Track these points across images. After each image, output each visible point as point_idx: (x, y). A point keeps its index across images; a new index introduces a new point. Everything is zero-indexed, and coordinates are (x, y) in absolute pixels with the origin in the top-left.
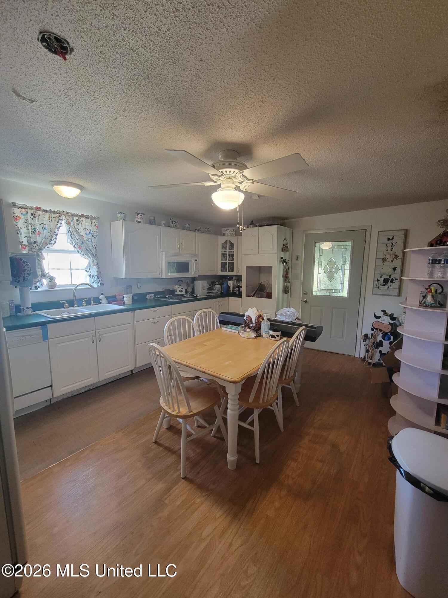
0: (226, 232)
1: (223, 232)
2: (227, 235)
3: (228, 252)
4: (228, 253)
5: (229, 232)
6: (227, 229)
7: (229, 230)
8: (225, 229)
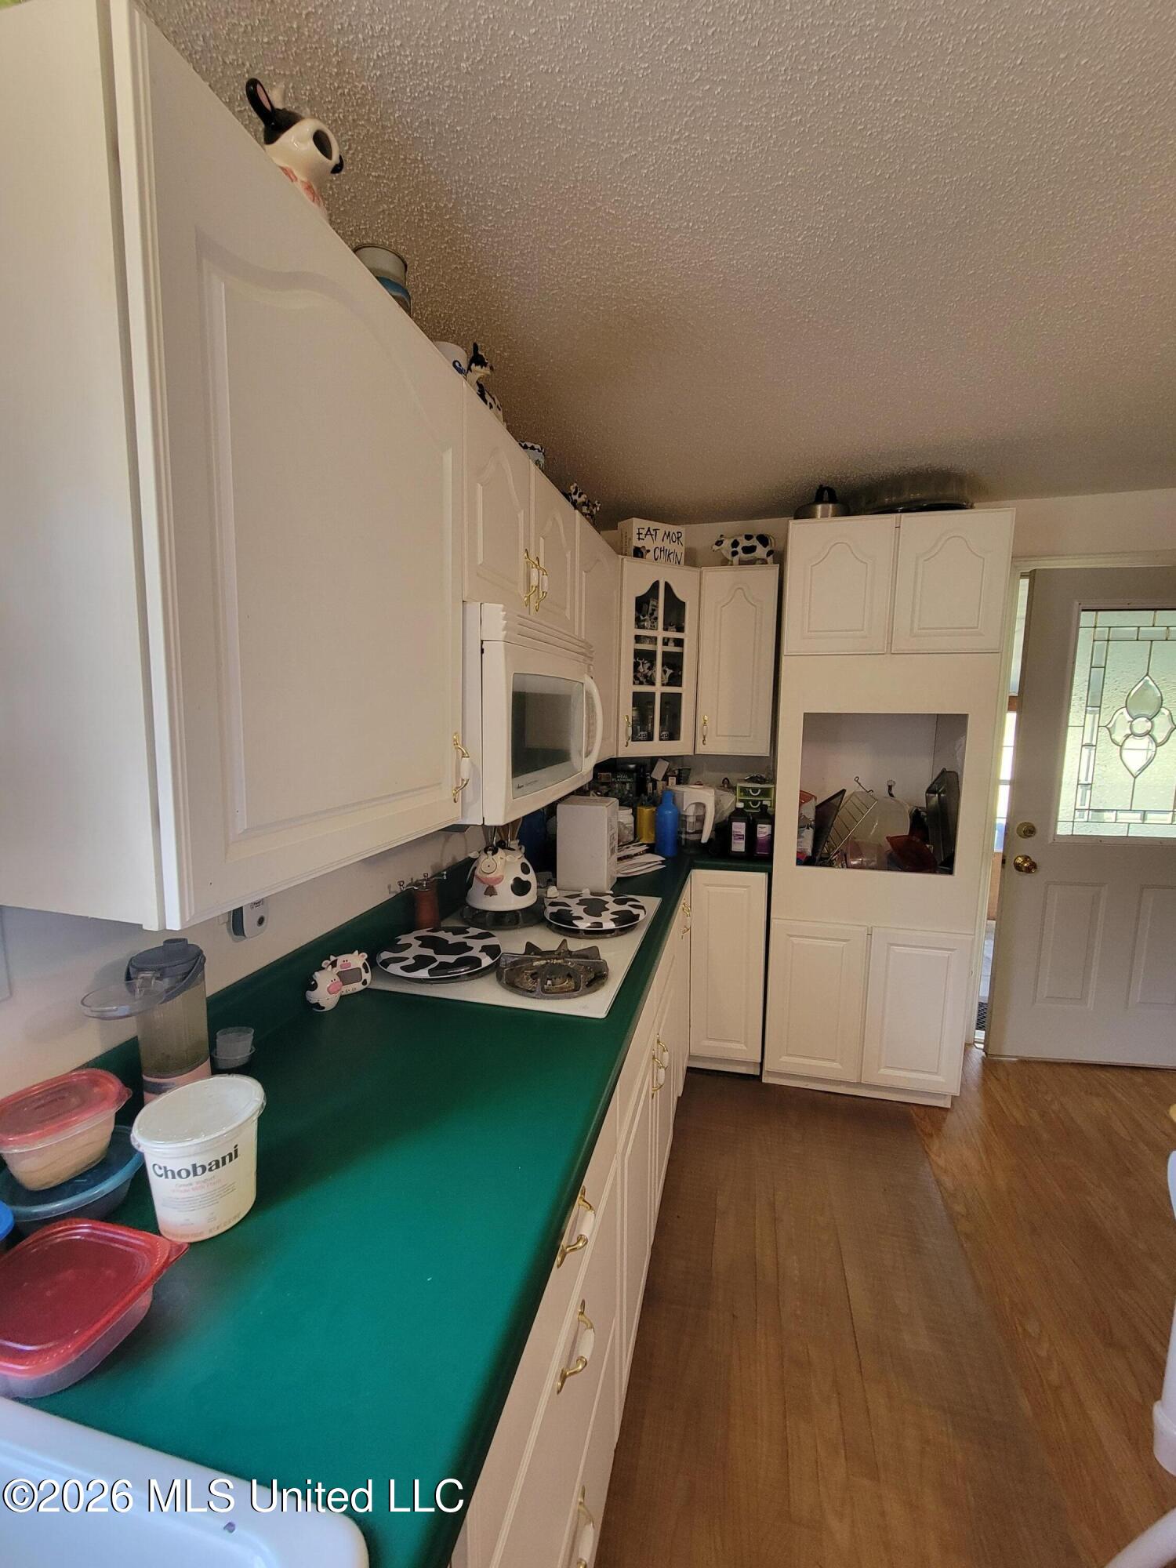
0: (648, 543)
1: (636, 543)
2: (650, 555)
3: (660, 641)
4: (660, 649)
5: (659, 543)
6: (653, 525)
7: (660, 535)
8: (646, 524)
